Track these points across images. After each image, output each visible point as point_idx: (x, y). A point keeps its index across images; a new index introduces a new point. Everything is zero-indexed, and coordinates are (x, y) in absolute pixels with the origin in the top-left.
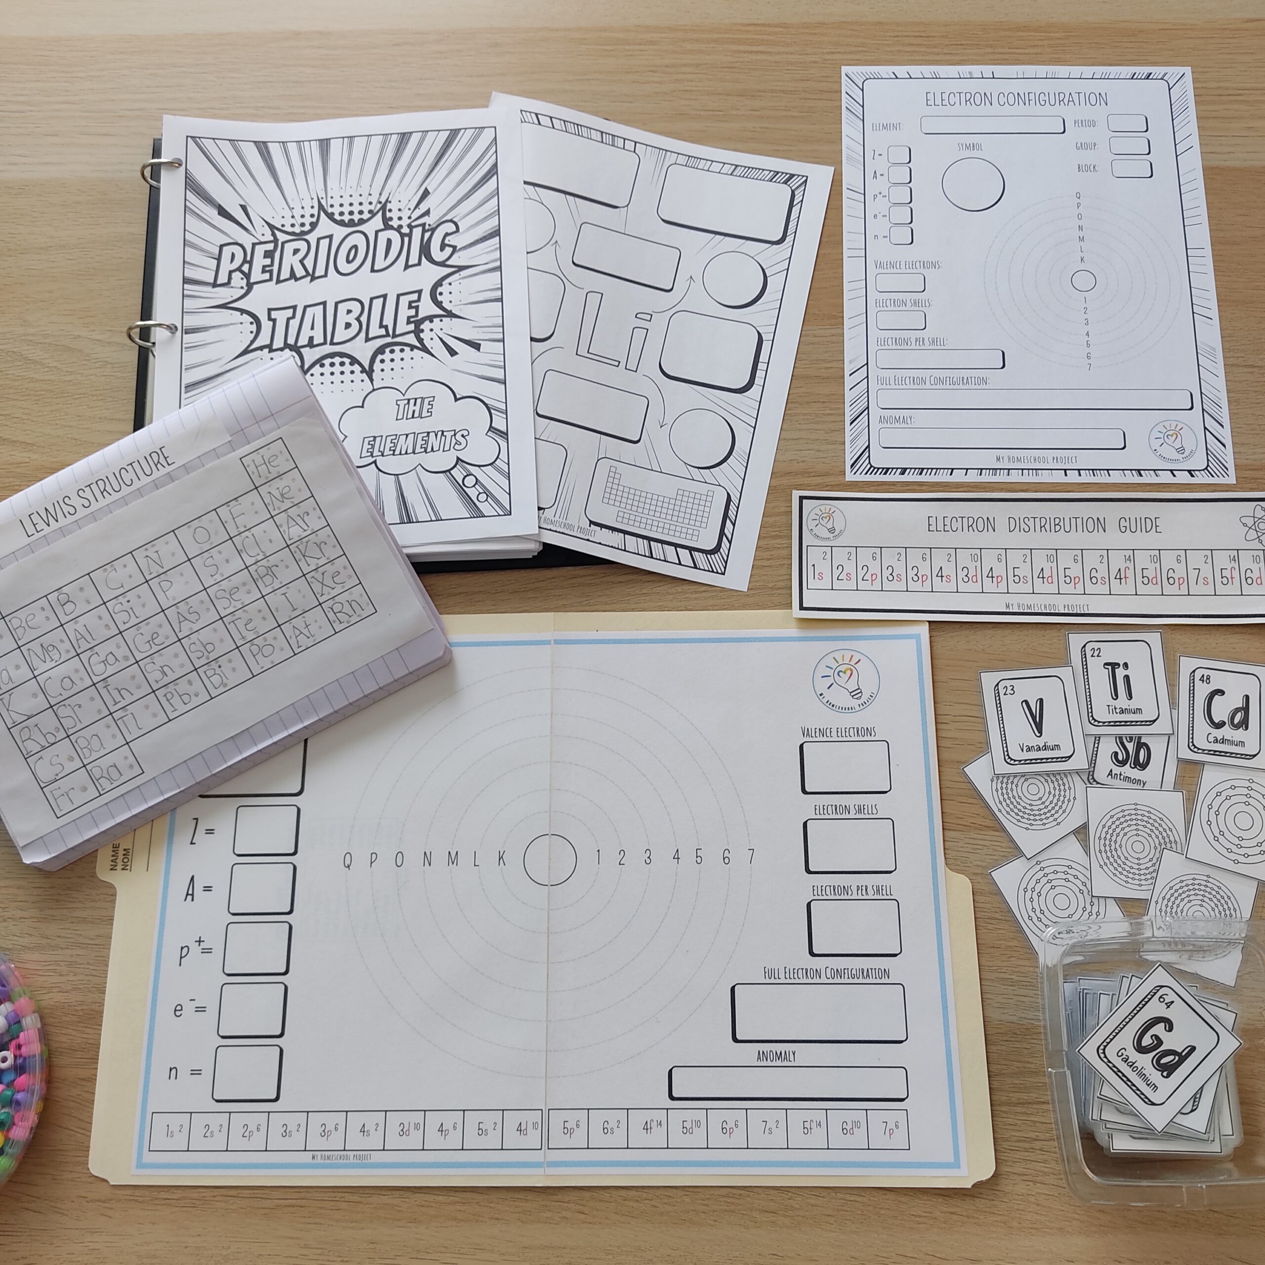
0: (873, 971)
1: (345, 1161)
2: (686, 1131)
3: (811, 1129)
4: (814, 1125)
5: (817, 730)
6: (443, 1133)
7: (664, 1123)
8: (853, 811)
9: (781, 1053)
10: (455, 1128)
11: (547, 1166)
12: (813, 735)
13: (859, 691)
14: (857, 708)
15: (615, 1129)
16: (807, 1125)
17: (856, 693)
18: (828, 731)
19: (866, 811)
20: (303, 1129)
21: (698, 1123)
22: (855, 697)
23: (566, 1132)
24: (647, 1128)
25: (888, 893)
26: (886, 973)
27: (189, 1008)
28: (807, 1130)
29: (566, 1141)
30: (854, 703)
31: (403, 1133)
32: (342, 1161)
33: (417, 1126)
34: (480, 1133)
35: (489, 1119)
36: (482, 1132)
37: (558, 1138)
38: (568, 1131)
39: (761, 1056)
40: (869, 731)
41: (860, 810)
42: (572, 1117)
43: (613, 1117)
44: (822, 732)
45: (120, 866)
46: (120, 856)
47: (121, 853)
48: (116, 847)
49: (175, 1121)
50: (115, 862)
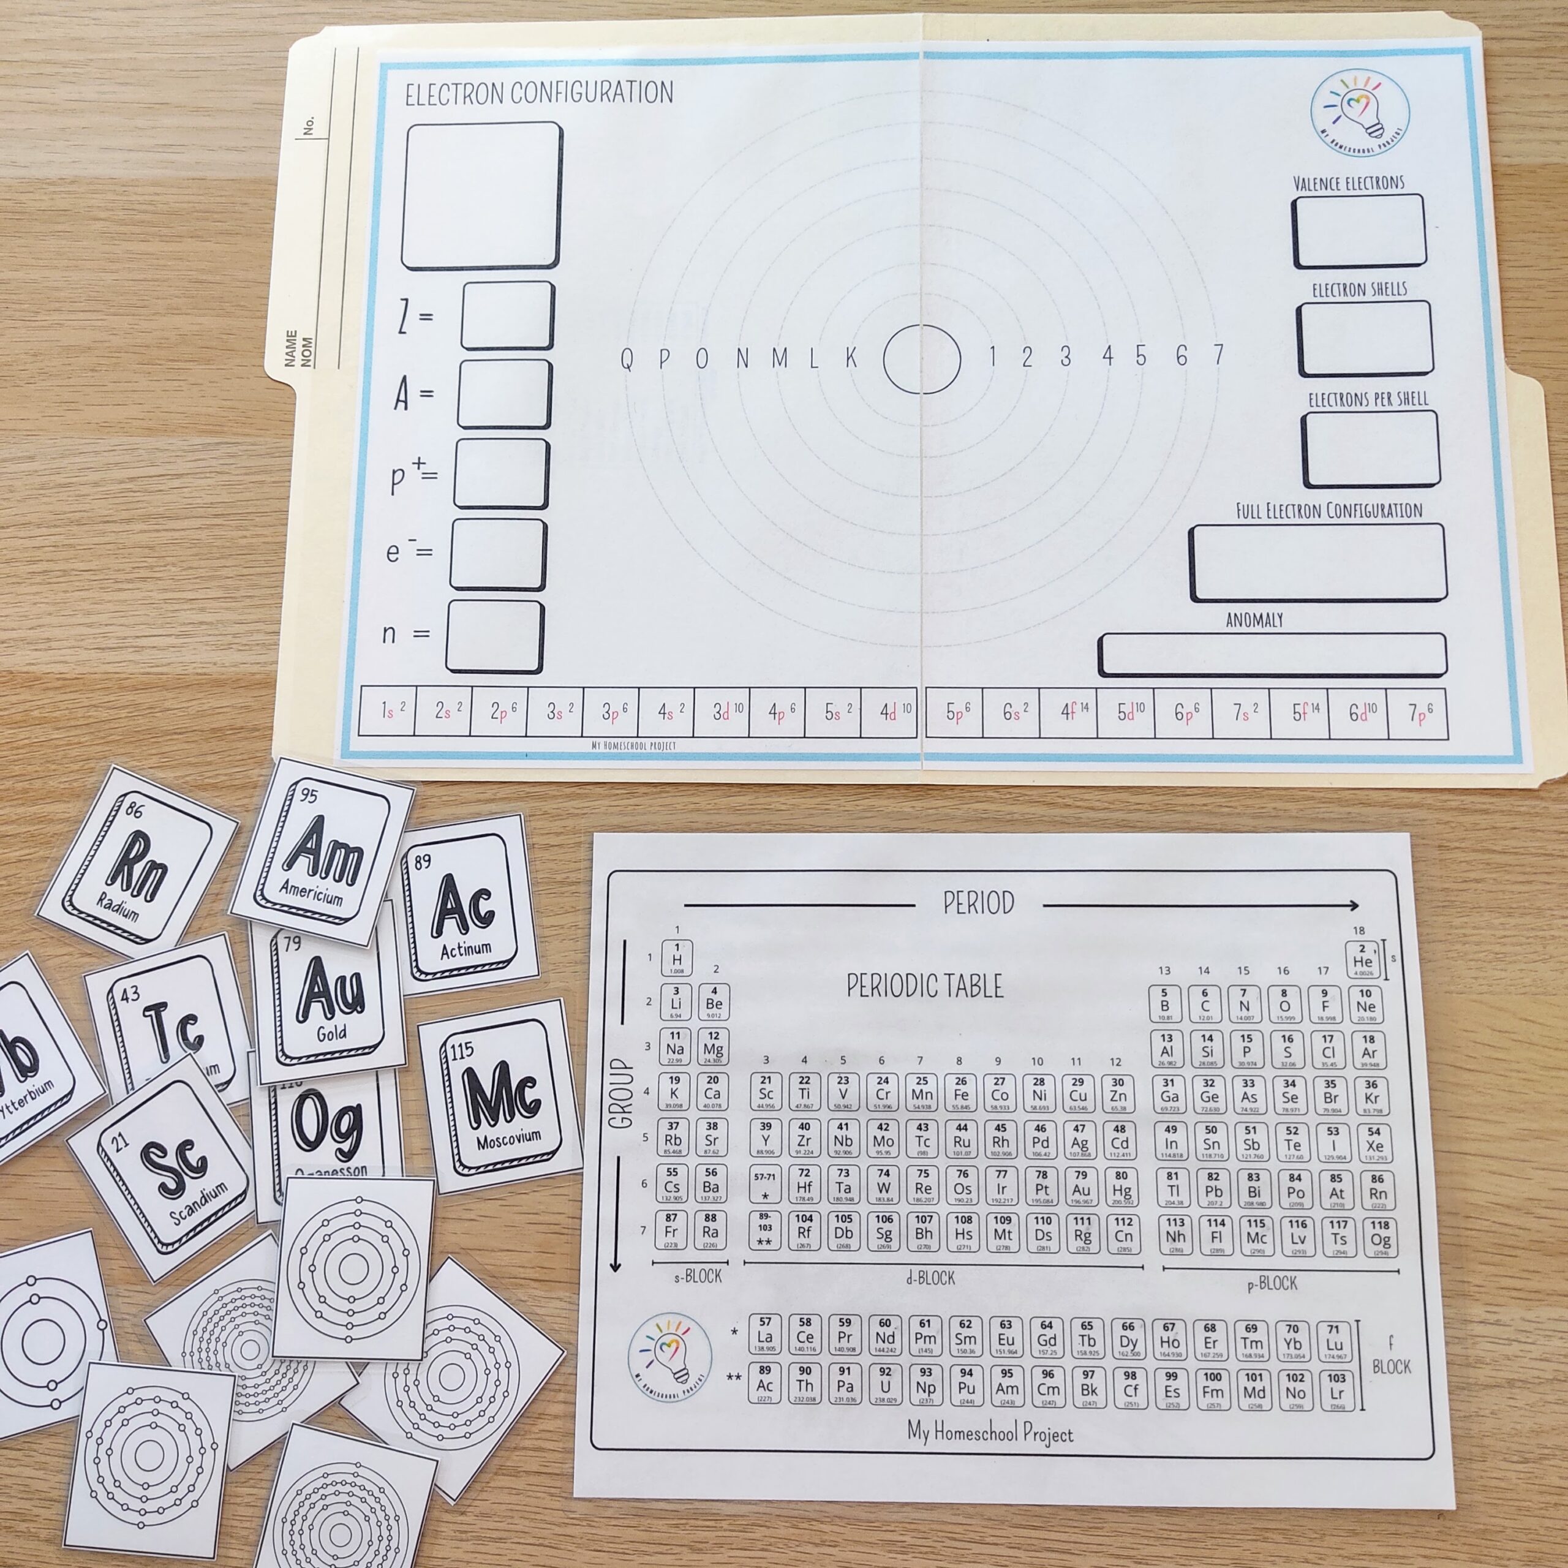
0: (1398, 507)
1: (639, 750)
2: (1123, 716)
3: (1304, 713)
4: (1309, 709)
5: (1318, 181)
6: (777, 716)
7: (1092, 706)
8: (1369, 291)
9: (1261, 616)
10: (793, 710)
11: (926, 760)
12: (1312, 187)
13: (1380, 126)
14: (1377, 150)
15: (1022, 714)
16: (1299, 709)
17: (1375, 130)
18: (1334, 182)
19: (1389, 291)
20: (578, 708)
21: (1141, 707)
22: (1373, 135)
23: (951, 717)
24: (1066, 712)
25: (1422, 401)
26: (1418, 509)
27: (408, 551)
28: (1298, 715)
29: (953, 729)
30: (1373, 143)
31: (719, 716)
32: (635, 750)
33: (739, 707)
34: (829, 717)
35: (841, 700)
36: (831, 715)
37: (938, 724)
38: (953, 715)
39: (1231, 619)
40: (1393, 181)
41: (1380, 289)
42: (959, 699)
43: (1017, 699)
44: (1325, 183)
45: (299, 361)
46: (299, 348)
47: (299, 343)
48: (291, 337)
49: (394, 697)
50: (292, 356)
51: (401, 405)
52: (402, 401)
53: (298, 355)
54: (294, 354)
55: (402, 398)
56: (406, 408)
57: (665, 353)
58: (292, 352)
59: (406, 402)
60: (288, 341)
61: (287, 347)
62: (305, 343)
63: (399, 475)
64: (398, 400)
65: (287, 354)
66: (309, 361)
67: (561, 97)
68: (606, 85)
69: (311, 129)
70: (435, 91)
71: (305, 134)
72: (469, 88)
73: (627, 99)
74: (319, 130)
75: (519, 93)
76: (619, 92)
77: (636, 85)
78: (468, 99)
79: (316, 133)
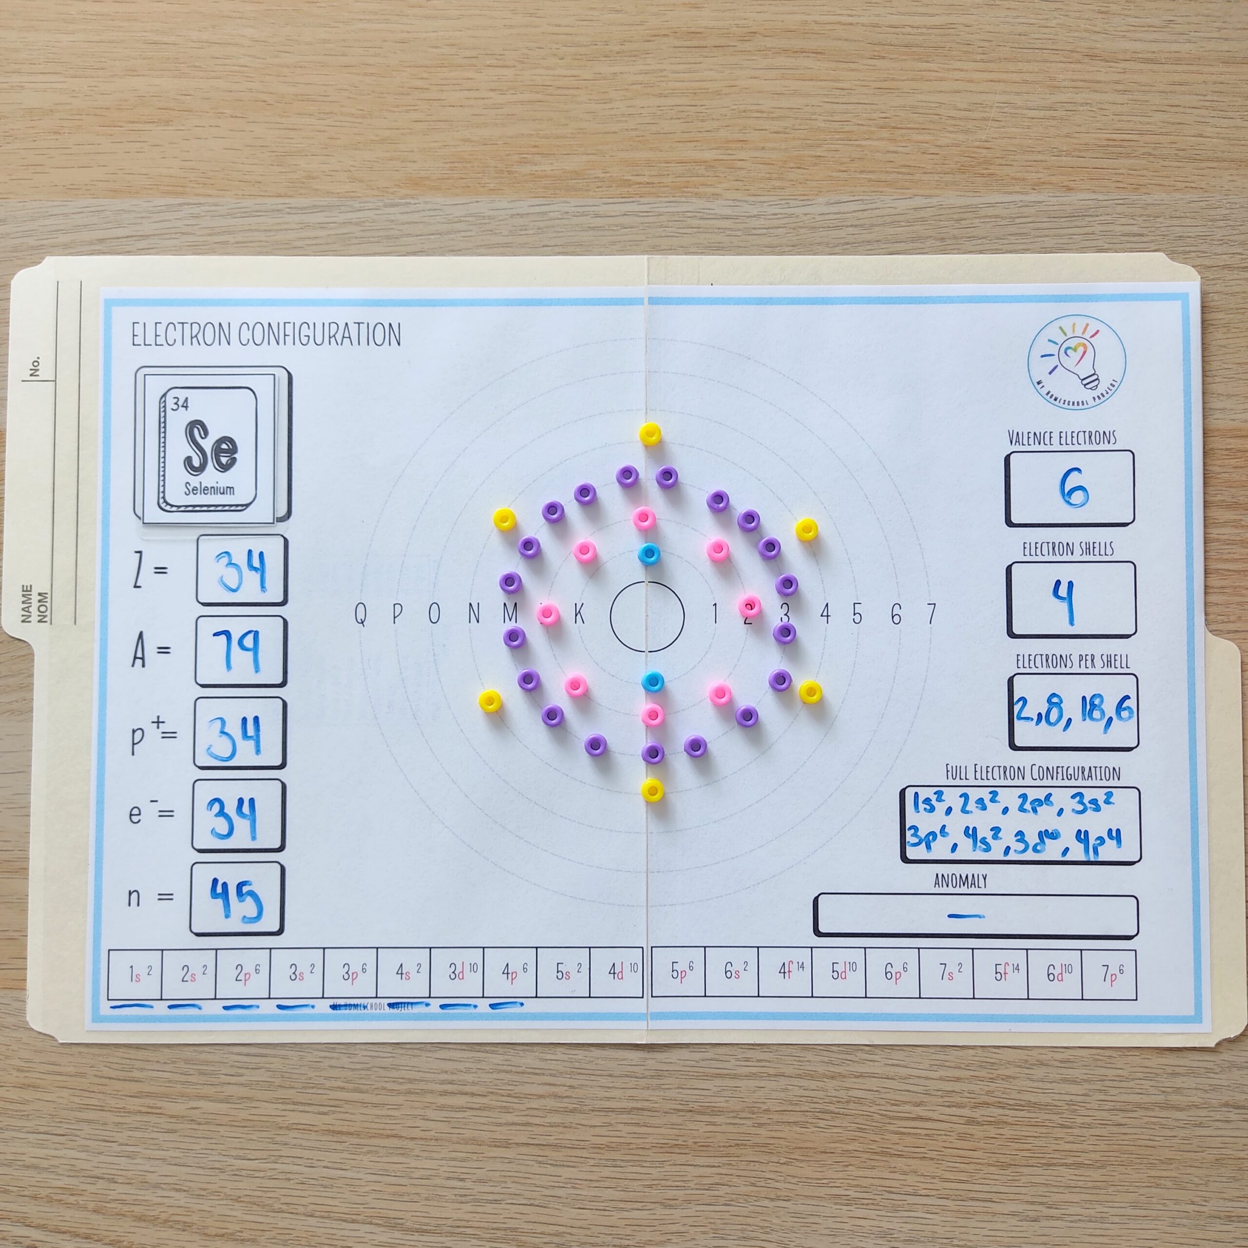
0: (1098, 769)
1: (378, 1011)
2: (837, 975)
3: (1005, 973)
4: (1009, 969)
5: (1032, 435)
6: (510, 976)
7: (807, 965)
8: (1077, 551)
9: (967, 877)
10: (525, 969)
11: (651, 1019)
12: (1025, 442)
13: (1095, 377)
14: (1091, 403)
15: (742, 973)
16: (1001, 969)
17: (1090, 381)
18: (1047, 436)
19: (1097, 551)
20: (318, 969)
21: (853, 966)
22: (1087, 386)
23: (675, 976)
24: (784, 971)
25: (1124, 665)
26: (1116, 773)
27: (149, 812)
28: (1000, 975)
29: (675, 988)
30: (1087, 395)
31: (455, 975)
32: (374, 1011)
33: (473, 967)
34: (560, 977)
35: (572, 960)
36: (561, 975)
37: (664, 983)
38: (677, 974)
39: (939, 880)
40: (1106, 436)
41: (1088, 548)
42: (683, 957)
43: (738, 957)
44: (1038, 438)
45: (35, 617)
46: (35, 604)
47: (35, 598)
48: (27, 591)
49: (141, 961)
50: (28, 612)
51: (139, 662)
52: (139, 658)
53: (34, 609)
54: (31, 609)
55: (139, 655)
56: (143, 666)
57: (398, 607)
58: (28, 607)
59: (143, 659)
60: (23, 596)
61: (23, 602)
62: (40, 598)
63: (138, 734)
64: (135, 658)
65: (23, 609)
66: (45, 616)
67: (289, 340)
68: (334, 327)
69: (37, 370)
70: (161, 330)
71: (31, 375)
72: (196, 327)
73: (355, 342)
74: (45, 372)
75: (246, 335)
76: (347, 335)
77: (363, 327)
78: (195, 340)
79: (43, 374)
